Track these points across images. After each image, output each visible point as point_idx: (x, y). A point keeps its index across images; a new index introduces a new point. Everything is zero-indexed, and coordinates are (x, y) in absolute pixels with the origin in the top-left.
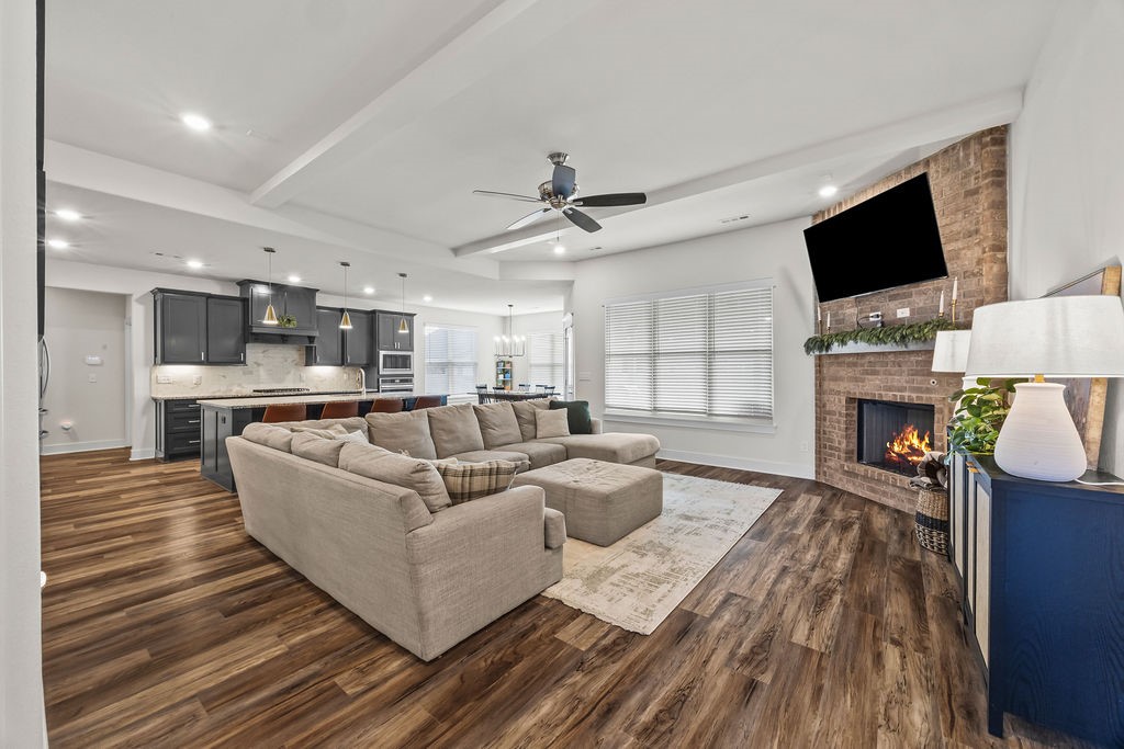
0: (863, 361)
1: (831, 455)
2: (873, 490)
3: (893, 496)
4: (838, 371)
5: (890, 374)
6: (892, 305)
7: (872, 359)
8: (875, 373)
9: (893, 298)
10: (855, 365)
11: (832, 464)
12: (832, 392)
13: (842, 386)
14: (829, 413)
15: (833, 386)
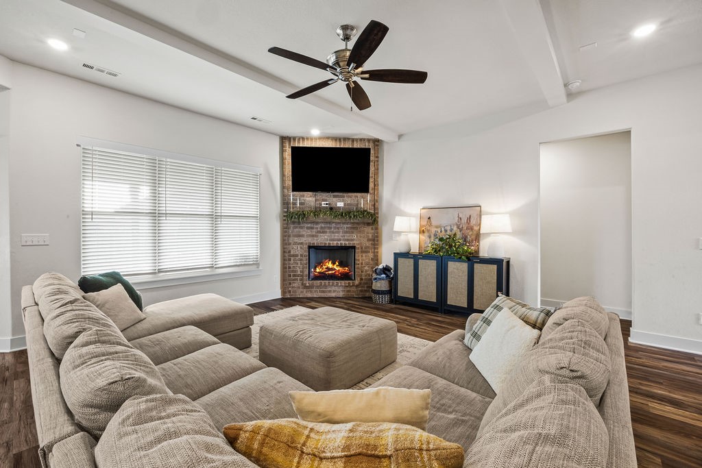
0: (315, 226)
1: (294, 280)
2: (323, 292)
3: (334, 291)
4: (300, 232)
5: (333, 233)
6: (335, 199)
7: (323, 226)
8: (323, 232)
9: (334, 196)
10: (312, 228)
11: (295, 285)
12: (295, 243)
13: (303, 240)
14: (293, 256)
15: (296, 240)
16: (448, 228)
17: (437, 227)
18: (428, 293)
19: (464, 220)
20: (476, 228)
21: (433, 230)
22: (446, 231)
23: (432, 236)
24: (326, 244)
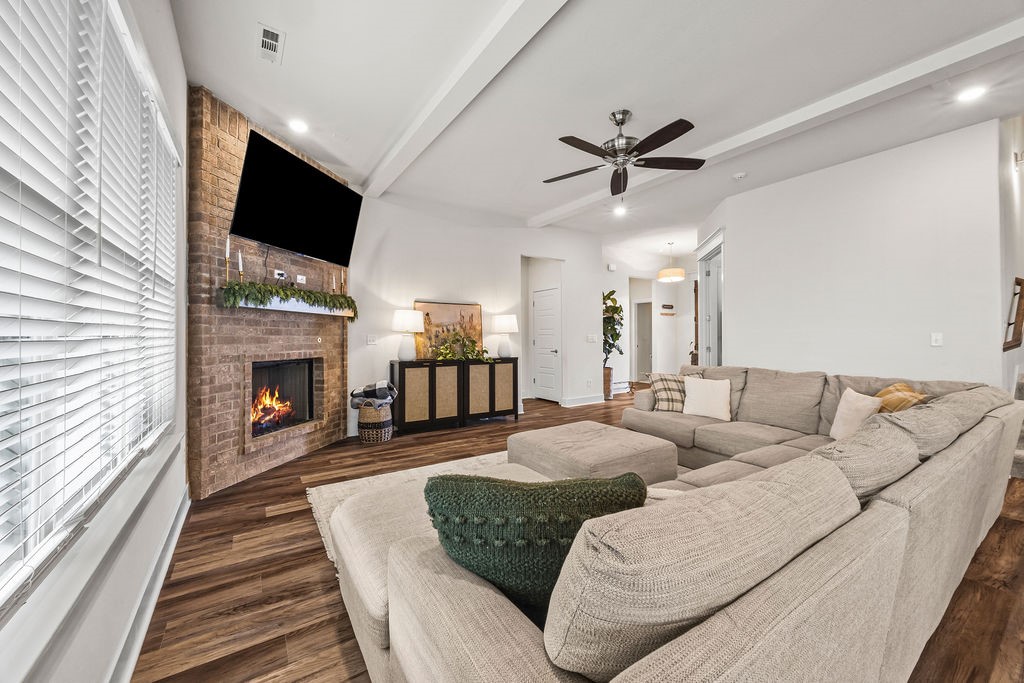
0: (263, 320)
4: (233, 331)
5: (291, 334)
6: (294, 267)
8: (278, 333)
9: (294, 262)
10: (257, 323)
12: (224, 359)
13: (241, 349)
14: (221, 388)
15: (227, 350)
16: (451, 328)
17: (437, 326)
18: (447, 407)
19: (467, 319)
20: (478, 328)
21: (434, 330)
22: (448, 330)
23: (433, 337)
24: (283, 355)
